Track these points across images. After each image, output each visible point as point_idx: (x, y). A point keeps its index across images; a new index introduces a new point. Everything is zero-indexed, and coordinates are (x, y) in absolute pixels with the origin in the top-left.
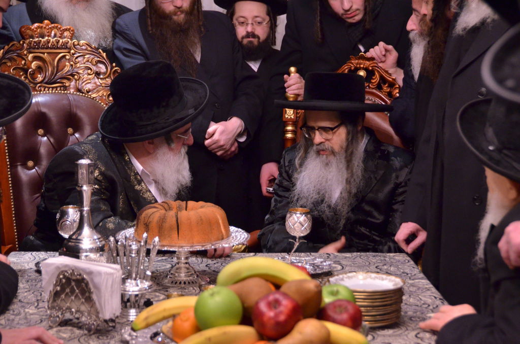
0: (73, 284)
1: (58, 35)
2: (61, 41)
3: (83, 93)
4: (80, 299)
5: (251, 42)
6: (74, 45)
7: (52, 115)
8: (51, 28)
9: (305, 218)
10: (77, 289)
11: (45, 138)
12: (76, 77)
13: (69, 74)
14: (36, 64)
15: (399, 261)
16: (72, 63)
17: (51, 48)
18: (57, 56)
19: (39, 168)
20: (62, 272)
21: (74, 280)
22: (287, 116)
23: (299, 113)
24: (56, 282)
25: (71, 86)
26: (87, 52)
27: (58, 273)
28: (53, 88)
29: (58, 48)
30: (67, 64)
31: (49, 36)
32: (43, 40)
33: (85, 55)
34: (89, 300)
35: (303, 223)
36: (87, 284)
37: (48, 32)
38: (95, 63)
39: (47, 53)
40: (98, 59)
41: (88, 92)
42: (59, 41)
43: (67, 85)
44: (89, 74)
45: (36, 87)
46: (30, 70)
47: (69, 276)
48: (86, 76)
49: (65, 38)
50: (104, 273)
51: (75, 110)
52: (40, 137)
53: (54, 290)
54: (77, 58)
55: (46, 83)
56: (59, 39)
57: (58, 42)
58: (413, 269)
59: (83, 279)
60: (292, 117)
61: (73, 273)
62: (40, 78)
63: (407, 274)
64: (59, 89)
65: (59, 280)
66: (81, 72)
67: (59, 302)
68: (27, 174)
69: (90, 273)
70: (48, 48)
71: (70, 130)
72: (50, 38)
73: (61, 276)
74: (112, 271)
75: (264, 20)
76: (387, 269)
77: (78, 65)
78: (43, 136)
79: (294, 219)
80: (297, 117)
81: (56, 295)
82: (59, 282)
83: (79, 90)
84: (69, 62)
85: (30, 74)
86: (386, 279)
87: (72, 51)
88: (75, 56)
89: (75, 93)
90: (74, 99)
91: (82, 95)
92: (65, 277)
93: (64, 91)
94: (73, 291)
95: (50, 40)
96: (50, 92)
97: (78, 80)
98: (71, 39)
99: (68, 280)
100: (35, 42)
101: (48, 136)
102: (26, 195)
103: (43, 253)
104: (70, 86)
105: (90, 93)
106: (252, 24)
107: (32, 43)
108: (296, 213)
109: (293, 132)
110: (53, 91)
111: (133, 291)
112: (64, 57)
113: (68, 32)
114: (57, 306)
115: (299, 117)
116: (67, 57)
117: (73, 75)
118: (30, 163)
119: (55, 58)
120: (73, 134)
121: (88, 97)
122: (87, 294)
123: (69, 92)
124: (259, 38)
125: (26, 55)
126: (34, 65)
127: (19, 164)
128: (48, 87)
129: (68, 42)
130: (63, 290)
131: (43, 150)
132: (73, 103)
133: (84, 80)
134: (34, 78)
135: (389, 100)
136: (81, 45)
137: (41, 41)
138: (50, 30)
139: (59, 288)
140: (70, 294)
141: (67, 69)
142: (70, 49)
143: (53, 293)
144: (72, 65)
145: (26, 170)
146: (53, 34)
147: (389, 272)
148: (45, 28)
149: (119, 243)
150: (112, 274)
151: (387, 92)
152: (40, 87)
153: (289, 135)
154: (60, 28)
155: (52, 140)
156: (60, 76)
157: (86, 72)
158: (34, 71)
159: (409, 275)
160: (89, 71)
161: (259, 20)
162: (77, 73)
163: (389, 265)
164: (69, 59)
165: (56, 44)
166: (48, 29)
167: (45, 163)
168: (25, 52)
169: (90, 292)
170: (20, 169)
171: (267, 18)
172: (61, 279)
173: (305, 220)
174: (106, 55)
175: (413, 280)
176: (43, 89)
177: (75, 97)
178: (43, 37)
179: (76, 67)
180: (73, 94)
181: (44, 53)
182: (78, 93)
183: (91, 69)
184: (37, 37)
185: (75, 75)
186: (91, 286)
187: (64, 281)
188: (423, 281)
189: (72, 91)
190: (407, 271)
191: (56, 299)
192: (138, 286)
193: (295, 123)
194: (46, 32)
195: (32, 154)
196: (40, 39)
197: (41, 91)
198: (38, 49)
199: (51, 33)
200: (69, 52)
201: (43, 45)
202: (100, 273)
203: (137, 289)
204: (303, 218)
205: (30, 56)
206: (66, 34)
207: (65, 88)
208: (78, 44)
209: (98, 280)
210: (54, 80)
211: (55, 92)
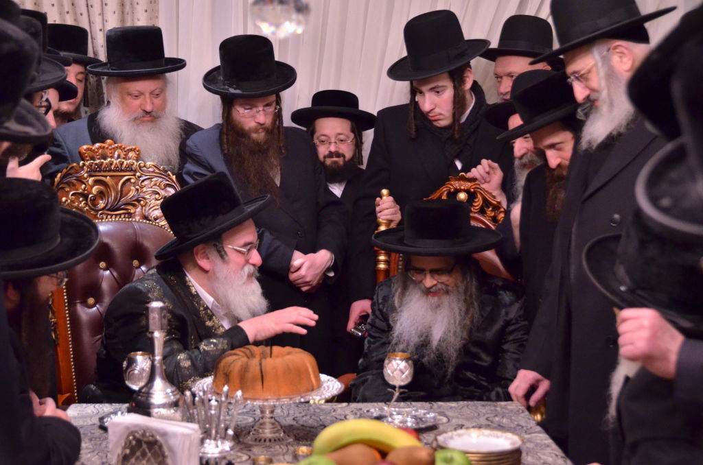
0: (145, 446)
1: (122, 156)
2: (125, 162)
3: (150, 220)
5: (335, 162)
6: (140, 167)
7: (115, 246)
8: (114, 148)
9: (406, 364)
10: (150, 452)
11: (108, 272)
12: (142, 202)
13: (134, 199)
14: (97, 189)
15: (512, 411)
16: (137, 187)
17: (114, 171)
18: (120, 180)
19: (100, 305)
20: (132, 433)
21: (145, 442)
24: (126, 444)
25: (137, 213)
26: (154, 174)
27: (127, 433)
28: (116, 215)
29: (122, 171)
30: (132, 188)
31: (112, 157)
32: (105, 162)
33: (152, 178)
34: (163, 463)
35: (404, 370)
36: (160, 447)
37: (111, 153)
38: (163, 187)
39: (110, 176)
40: (167, 182)
41: (156, 219)
42: (123, 162)
43: (132, 211)
44: (157, 200)
45: (97, 214)
46: (90, 196)
47: (141, 438)
48: (153, 201)
49: (129, 159)
50: (180, 434)
51: (141, 240)
52: (102, 271)
53: (122, 452)
54: (143, 181)
55: (109, 210)
56: (123, 160)
57: (122, 164)
58: (528, 421)
59: (156, 442)
61: (144, 435)
62: (101, 204)
63: (522, 427)
64: (123, 216)
65: (128, 442)
66: (148, 197)
68: (87, 313)
69: (165, 434)
70: (110, 170)
71: (136, 263)
72: (113, 160)
74: (189, 431)
75: (348, 137)
76: (499, 421)
77: (145, 189)
78: (106, 269)
79: (393, 365)
81: (126, 458)
82: (128, 445)
83: (146, 218)
84: (134, 186)
85: (91, 200)
86: (501, 437)
87: (138, 174)
88: (142, 179)
89: (141, 220)
90: (140, 228)
91: (149, 223)
92: (135, 438)
93: (129, 218)
94: (144, 455)
95: (113, 162)
97: (145, 206)
98: (137, 161)
99: (139, 442)
100: (96, 164)
101: (111, 269)
102: (86, 336)
103: (107, 405)
104: (135, 212)
105: (158, 221)
106: (336, 142)
107: (93, 165)
108: (395, 359)
109: (387, 262)
110: (117, 219)
111: (213, 454)
112: (129, 180)
113: (133, 153)
116: (132, 181)
117: (138, 201)
118: (91, 301)
119: (119, 182)
120: (139, 267)
121: (155, 225)
122: (161, 458)
123: (134, 220)
125: (86, 179)
126: (95, 190)
127: (78, 301)
128: (110, 215)
129: (134, 163)
130: (133, 453)
131: (105, 286)
132: (139, 232)
133: (152, 206)
134: (95, 205)
135: (494, 225)
136: (148, 166)
137: (103, 162)
138: (113, 151)
139: (128, 451)
140: (141, 458)
141: (131, 194)
142: (135, 171)
143: (121, 457)
144: (137, 190)
145: (86, 309)
146: (116, 156)
147: (501, 424)
148: (107, 148)
149: (197, 399)
150: (188, 436)
151: (491, 217)
152: (101, 214)
153: (382, 266)
154: (124, 148)
155: (115, 274)
156: (124, 202)
157: (153, 197)
158: (95, 196)
159: (525, 428)
160: (157, 196)
161: (342, 137)
162: (144, 198)
163: (501, 417)
164: (134, 183)
165: (119, 166)
166: (111, 150)
167: (107, 300)
168: (86, 175)
169: (164, 456)
170: (79, 307)
171: (352, 135)
172: (130, 442)
173: (405, 367)
174: (176, 177)
175: (530, 434)
176: (105, 217)
177: (142, 225)
178: (105, 159)
179: (142, 192)
180: (139, 222)
181: (106, 176)
182: (144, 221)
183: (158, 193)
184: (99, 159)
185: (141, 200)
186: (165, 449)
187: (134, 442)
188: (541, 435)
189: (137, 218)
190: (523, 423)
191: (125, 463)
192: (217, 446)
194: (108, 152)
195: (93, 290)
196: (102, 160)
197: (102, 219)
198: (99, 171)
199: (114, 154)
200: (134, 175)
201: (105, 167)
202: (175, 435)
203: (217, 450)
204: (403, 364)
205: (91, 180)
206: (131, 154)
207: (130, 215)
208: (145, 166)
209: (174, 442)
210: (118, 206)
211: (119, 220)
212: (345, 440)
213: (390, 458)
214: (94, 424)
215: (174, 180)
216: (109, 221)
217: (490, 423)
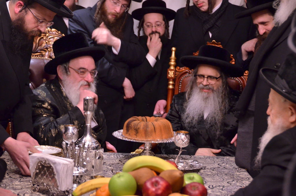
0: (45, 169)
4: (49, 178)
6: (49, 31)
10: (47, 172)
12: (49, 49)
13: (45, 47)
15: (232, 161)
16: (47, 41)
20: (40, 162)
21: (46, 167)
22: (169, 76)
23: (176, 74)
24: (37, 167)
25: (46, 55)
26: (56, 35)
27: (37, 162)
28: (35, 55)
30: (44, 42)
33: (54, 37)
34: (53, 178)
36: (53, 169)
43: (44, 54)
50: (62, 164)
53: (35, 172)
54: (50, 39)
59: (51, 166)
60: (173, 76)
61: (45, 163)
63: (236, 169)
64: (39, 56)
65: (38, 166)
67: (38, 179)
69: (55, 163)
71: (45, 80)
73: (39, 164)
74: (67, 163)
75: (161, 23)
76: (224, 166)
80: (175, 76)
81: (37, 174)
82: (38, 168)
83: (51, 57)
84: (45, 41)
87: (47, 35)
88: (49, 37)
89: (48, 59)
92: (41, 165)
93: (42, 57)
94: (45, 173)
96: (34, 58)
97: (50, 51)
99: (43, 167)
101: (32, 83)
104: (45, 54)
109: (174, 85)
110: (36, 57)
112: (42, 38)
114: (36, 181)
115: (177, 76)
116: (44, 38)
117: (47, 49)
119: (37, 38)
122: (52, 175)
123: (44, 58)
130: (40, 172)
136: (53, 31)
139: (38, 171)
140: (43, 174)
141: (44, 45)
142: (46, 33)
143: (34, 174)
144: (47, 43)
147: (226, 167)
150: (67, 165)
155: (34, 85)
156: (40, 49)
162: (50, 47)
163: (226, 164)
164: (45, 39)
169: (54, 175)
172: (39, 166)
175: (240, 172)
179: (49, 44)
182: (50, 59)
185: (48, 48)
186: (55, 170)
187: (41, 167)
188: (245, 173)
189: (46, 57)
191: (36, 177)
193: (174, 80)
200: (45, 35)
202: (59, 164)
203: (78, 172)
207: (43, 56)
208: (51, 31)
209: (59, 168)
210: (36, 51)
211: (37, 58)
217: (220, 166)
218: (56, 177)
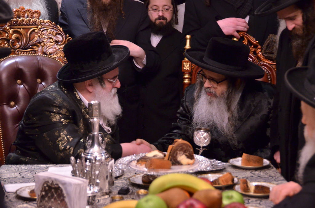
0: (53, 190)
1: (30, 16)
2: (32, 20)
3: (47, 55)
4: (57, 201)
5: (161, 23)
6: (41, 23)
7: (26, 70)
8: (25, 11)
10: (56, 194)
11: (22, 86)
12: (42, 44)
13: (37, 42)
14: (15, 36)
16: (39, 35)
17: (25, 25)
18: (29, 30)
19: (18, 106)
20: (46, 182)
21: (53, 188)
22: (184, 68)
23: (193, 66)
24: (42, 189)
25: (39, 51)
26: (49, 27)
27: (43, 183)
28: (27, 52)
29: (30, 25)
30: (36, 35)
31: (23, 17)
32: (19, 20)
33: (48, 29)
34: (63, 201)
36: (62, 191)
37: (23, 14)
38: (54, 35)
39: (23, 28)
40: (57, 32)
41: (50, 54)
42: (30, 20)
43: (36, 49)
44: (51, 42)
45: (15, 51)
46: (11, 40)
47: (50, 185)
48: (49, 43)
49: (34, 18)
50: (74, 184)
51: (42, 67)
52: (18, 86)
53: (40, 194)
54: (42, 31)
55: (22, 49)
56: (30, 19)
57: (30, 21)
58: (276, 173)
59: (59, 187)
60: (188, 69)
61: (52, 183)
62: (18, 45)
63: (273, 177)
64: (31, 52)
66: (45, 40)
67: (44, 202)
68: (10, 110)
69: (64, 184)
70: (23, 25)
71: (39, 80)
72: (24, 18)
73: (45, 185)
74: (80, 182)
75: (170, 7)
77: (43, 36)
78: (21, 84)
80: (191, 69)
81: (43, 197)
82: (44, 189)
83: (44, 53)
84: (37, 34)
85: (11, 43)
87: (39, 27)
89: (42, 55)
90: (41, 60)
91: (46, 57)
92: (48, 186)
93: (34, 54)
94: (52, 196)
95: (24, 19)
96: (25, 54)
97: (44, 46)
98: (38, 19)
99: (50, 188)
100: (14, 21)
101: (24, 84)
102: (10, 125)
104: (38, 50)
105: (52, 55)
106: (162, 10)
107: (13, 22)
109: (190, 79)
110: (27, 54)
112: (34, 30)
113: (36, 14)
114: (43, 205)
115: (193, 69)
116: (36, 31)
117: (40, 43)
118: (12, 103)
119: (28, 32)
120: (41, 83)
121: (50, 57)
122: (62, 198)
123: (37, 54)
124: (166, 19)
125: (8, 30)
126: (14, 36)
127: (5, 104)
128: (23, 51)
129: (37, 20)
130: (46, 194)
131: (21, 94)
132: (40, 61)
133: (48, 46)
134: (14, 46)
135: (254, 56)
136: (45, 22)
137: (18, 20)
138: (24, 13)
139: (44, 193)
141: (36, 39)
142: (38, 25)
143: (40, 197)
144: (39, 36)
145: (9, 108)
146: (26, 16)
147: (260, 176)
148: (21, 11)
150: (79, 185)
151: (253, 51)
152: (18, 51)
153: (186, 81)
154: (31, 11)
155: (27, 87)
156: (31, 44)
157: (49, 40)
158: (14, 40)
159: (274, 178)
160: (51, 40)
161: (166, 7)
162: (43, 41)
164: (37, 32)
165: (28, 22)
166: (23, 12)
167: (22, 103)
168: (8, 28)
169: (64, 197)
170: (5, 107)
171: (172, 6)
172: (45, 187)
174: (62, 29)
175: (277, 181)
176: (20, 53)
177: (42, 58)
178: (19, 18)
179: (42, 38)
180: (40, 56)
181: (20, 29)
182: (44, 55)
183: (52, 39)
184: (16, 18)
185: (41, 43)
186: (64, 192)
187: (47, 188)
189: (39, 54)
190: (273, 175)
191: (42, 200)
193: (190, 73)
194: (21, 14)
195: (13, 97)
196: (18, 19)
197: (18, 54)
198: (16, 25)
199: (25, 15)
200: (37, 28)
201: (19, 23)
202: (70, 184)
203: (90, 192)
205: (11, 31)
206: (35, 15)
207: (35, 52)
208: (43, 22)
209: (71, 189)
210: (28, 46)
211: (28, 55)
212: (168, 186)
213: (196, 196)
214: (17, 177)
215: (61, 30)
216: (22, 55)
217: (253, 175)
218: (67, 200)
